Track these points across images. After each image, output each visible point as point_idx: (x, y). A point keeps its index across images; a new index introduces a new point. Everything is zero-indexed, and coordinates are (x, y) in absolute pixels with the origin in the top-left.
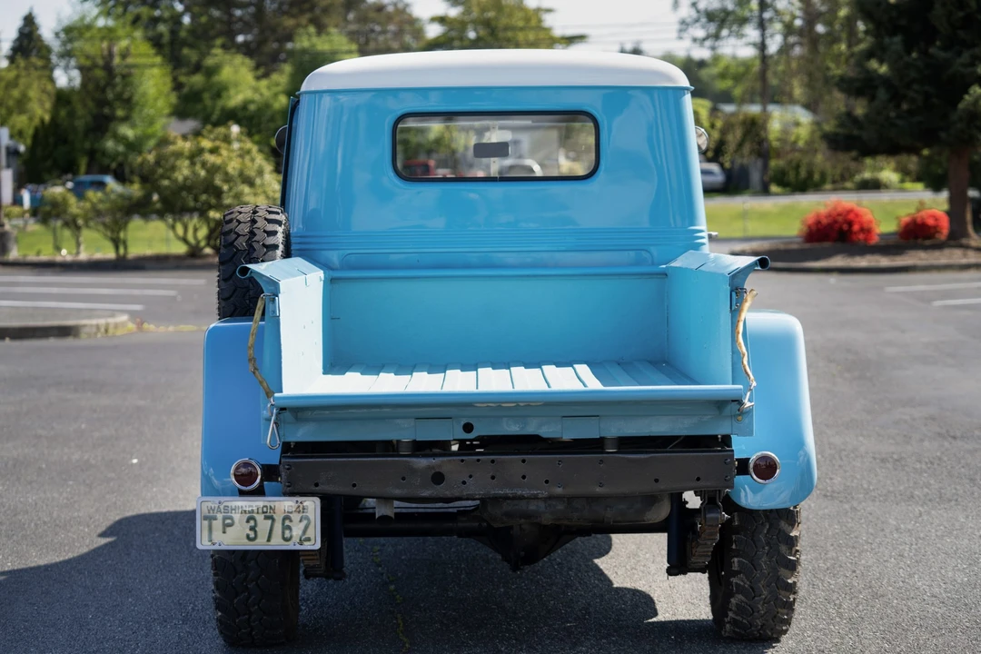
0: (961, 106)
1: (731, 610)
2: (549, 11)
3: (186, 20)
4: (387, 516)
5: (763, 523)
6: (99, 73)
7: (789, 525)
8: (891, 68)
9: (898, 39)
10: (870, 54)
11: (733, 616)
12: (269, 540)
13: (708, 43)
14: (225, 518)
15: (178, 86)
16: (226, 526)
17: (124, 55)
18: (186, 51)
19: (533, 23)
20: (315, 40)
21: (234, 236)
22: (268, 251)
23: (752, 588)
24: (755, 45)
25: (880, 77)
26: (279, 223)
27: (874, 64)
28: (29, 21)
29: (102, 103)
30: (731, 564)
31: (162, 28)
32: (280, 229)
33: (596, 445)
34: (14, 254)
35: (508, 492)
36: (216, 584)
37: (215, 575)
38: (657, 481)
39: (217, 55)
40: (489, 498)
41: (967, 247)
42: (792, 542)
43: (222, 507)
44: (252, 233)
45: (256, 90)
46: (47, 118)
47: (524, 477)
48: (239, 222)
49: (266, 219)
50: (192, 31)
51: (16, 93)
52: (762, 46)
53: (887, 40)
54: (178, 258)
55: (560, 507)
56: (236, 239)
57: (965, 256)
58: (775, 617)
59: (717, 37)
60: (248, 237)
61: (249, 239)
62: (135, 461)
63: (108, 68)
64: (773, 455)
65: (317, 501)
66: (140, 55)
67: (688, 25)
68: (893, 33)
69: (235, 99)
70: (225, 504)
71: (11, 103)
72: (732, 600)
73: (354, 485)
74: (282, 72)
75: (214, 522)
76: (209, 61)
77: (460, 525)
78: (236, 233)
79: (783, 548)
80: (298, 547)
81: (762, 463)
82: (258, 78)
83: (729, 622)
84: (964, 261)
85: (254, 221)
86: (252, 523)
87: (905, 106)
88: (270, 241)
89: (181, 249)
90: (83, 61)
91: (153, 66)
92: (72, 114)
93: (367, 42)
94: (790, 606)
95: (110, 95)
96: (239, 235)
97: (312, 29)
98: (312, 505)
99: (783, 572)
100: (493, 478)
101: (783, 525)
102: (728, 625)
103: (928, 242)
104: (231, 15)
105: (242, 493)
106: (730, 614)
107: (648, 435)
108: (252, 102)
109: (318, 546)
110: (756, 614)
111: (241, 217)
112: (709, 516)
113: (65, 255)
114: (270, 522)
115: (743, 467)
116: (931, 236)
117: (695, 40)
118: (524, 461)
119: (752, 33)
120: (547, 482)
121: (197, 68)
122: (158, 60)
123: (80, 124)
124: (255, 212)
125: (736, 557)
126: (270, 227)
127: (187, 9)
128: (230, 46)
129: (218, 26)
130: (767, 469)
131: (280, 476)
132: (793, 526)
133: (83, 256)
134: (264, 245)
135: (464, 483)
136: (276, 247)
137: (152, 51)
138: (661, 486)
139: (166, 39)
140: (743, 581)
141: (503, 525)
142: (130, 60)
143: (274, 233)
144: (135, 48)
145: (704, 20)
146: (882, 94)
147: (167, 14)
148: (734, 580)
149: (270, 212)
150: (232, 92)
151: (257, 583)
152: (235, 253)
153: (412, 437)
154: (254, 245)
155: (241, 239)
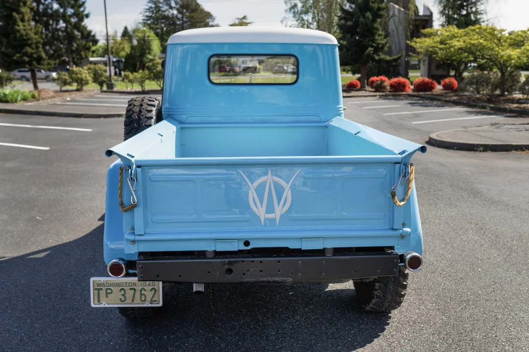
0: (366, 53)
3: (165, 29)
4: (200, 291)
6: (142, 42)
9: (349, 35)
12: (133, 301)
14: (107, 289)
16: (107, 294)
17: (148, 37)
22: (147, 120)
26: (154, 106)
28: (126, 28)
29: (143, 49)
31: (158, 31)
32: (154, 109)
34: (115, 89)
35: (270, 279)
41: (365, 90)
42: (406, 276)
43: (105, 283)
44: (140, 111)
46: (129, 52)
47: (279, 271)
48: (134, 105)
49: (147, 104)
50: (166, 31)
51: (122, 46)
53: (346, 35)
56: (132, 114)
57: (366, 93)
60: (138, 113)
61: (139, 114)
63: (144, 40)
65: (161, 283)
66: (152, 37)
68: (348, 33)
70: (107, 282)
71: (120, 49)
72: (373, 300)
73: (180, 276)
75: (101, 292)
78: (133, 111)
79: (401, 279)
80: (150, 305)
83: (369, 307)
84: (366, 95)
85: (141, 105)
86: (123, 292)
87: (350, 53)
88: (149, 115)
90: (137, 38)
91: (156, 40)
92: (135, 52)
95: (145, 47)
96: (134, 112)
98: (158, 282)
99: (400, 289)
100: (261, 271)
103: (355, 89)
104: (175, 28)
109: (161, 304)
111: (135, 103)
113: (129, 89)
114: (133, 291)
116: (355, 87)
120: (292, 273)
122: (157, 38)
123: (138, 54)
124: (143, 100)
125: (378, 283)
126: (149, 108)
127: (165, 26)
131: (137, 266)
133: (133, 90)
134: (145, 117)
135: (244, 274)
136: (152, 118)
137: (155, 36)
139: (160, 33)
140: (380, 293)
142: (150, 38)
143: (151, 111)
144: (151, 35)
147: (160, 27)
149: (150, 101)
152: (132, 121)
153: (213, 249)
154: (141, 117)
155: (135, 114)
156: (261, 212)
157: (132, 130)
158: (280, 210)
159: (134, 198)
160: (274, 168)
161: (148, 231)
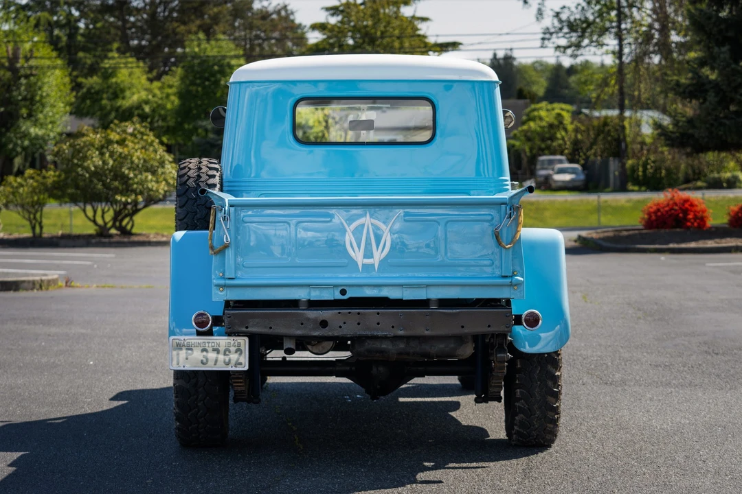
1: (516, 425)
2: (424, 19)
4: (291, 348)
5: (536, 367)
7: (554, 368)
8: (720, 74)
10: (702, 63)
11: (518, 429)
12: (215, 364)
13: (569, 51)
14: (187, 350)
15: (77, 86)
16: (188, 355)
17: (28, 58)
18: (81, 54)
19: (409, 31)
20: (204, 45)
21: (186, 178)
23: (529, 409)
24: (613, 53)
25: (710, 82)
26: (217, 170)
27: (706, 71)
30: (515, 393)
32: (218, 174)
33: (424, 303)
35: (369, 333)
36: (177, 403)
37: (176, 397)
38: (463, 327)
39: (113, 59)
40: (356, 337)
42: (556, 380)
43: (186, 343)
44: (199, 176)
45: (149, 90)
47: (378, 324)
48: (190, 169)
49: (207, 167)
52: (619, 54)
53: (716, 50)
54: (90, 236)
55: (402, 346)
56: (188, 180)
58: (545, 429)
59: (578, 46)
60: (195, 179)
61: (197, 180)
62: (91, 363)
63: (14, 69)
64: (537, 312)
65: (247, 339)
67: (551, 34)
68: (720, 44)
69: (132, 99)
70: (188, 341)
72: (517, 418)
73: (271, 328)
74: (173, 75)
75: (181, 352)
76: (107, 64)
77: (337, 368)
78: (188, 176)
79: (550, 383)
80: (234, 369)
81: (531, 318)
82: (151, 80)
83: (515, 434)
85: (200, 169)
86: (205, 353)
88: (211, 181)
89: (91, 230)
91: (55, 68)
93: (252, 49)
94: (555, 422)
96: (190, 177)
97: (201, 35)
98: (244, 342)
99: (550, 399)
100: (359, 324)
101: (550, 368)
102: (514, 436)
105: (199, 334)
106: (516, 428)
107: (457, 297)
108: (147, 102)
110: (532, 427)
111: (191, 166)
112: (499, 355)
114: (216, 352)
115: (518, 320)
117: (558, 47)
118: (378, 314)
119: (611, 42)
120: (393, 327)
121: (93, 70)
124: (200, 162)
125: (519, 388)
126: (211, 173)
127: (83, 15)
128: (125, 50)
129: (113, 31)
130: (533, 321)
131: (224, 321)
132: (556, 370)
134: (206, 184)
135: (340, 327)
136: (215, 185)
138: (466, 330)
140: (523, 405)
141: (365, 359)
142: (33, 62)
143: (214, 176)
145: (566, 30)
146: (712, 97)
147: (65, 19)
148: (517, 404)
149: (211, 163)
150: (128, 93)
151: (204, 403)
152: (188, 189)
153: (308, 298)
154: (200, 184)
155: (191, 180)
156: (358, 256)
157: (187, 201)
158: (378, 256)
159: (227, 238)
160: (373, 210)
161: (239, 274)
